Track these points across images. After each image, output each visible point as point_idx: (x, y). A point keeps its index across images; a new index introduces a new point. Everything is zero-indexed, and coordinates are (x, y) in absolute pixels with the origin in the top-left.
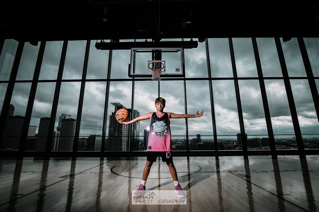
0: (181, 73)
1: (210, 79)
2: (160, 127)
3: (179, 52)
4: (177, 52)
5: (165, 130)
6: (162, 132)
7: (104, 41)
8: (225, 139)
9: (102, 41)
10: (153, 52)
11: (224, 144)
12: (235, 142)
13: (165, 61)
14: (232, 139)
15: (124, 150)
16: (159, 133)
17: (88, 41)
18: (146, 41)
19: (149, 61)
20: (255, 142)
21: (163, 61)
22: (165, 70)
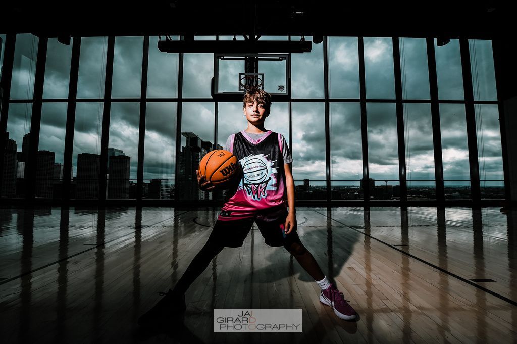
0: (285, 92)
1: (327, 100)
2: (257, 169)
3: (284, 61)
4: (281, 60)
5: (270, 179)
6: (262, 183)
7: (170, 37)
8: (343, 186)
9: (167, 38)
10: (246, 59)
11: (342, 193)
12: (357, 190)
13: (263, 75)
14: (353, 186)
15: (202, 197)
16: (255, 184)
17: (146, 37)
18: (235, 39)
19: (240, 74)
20: (386, 191)
21: (260, 74)
22: (263, 88)
